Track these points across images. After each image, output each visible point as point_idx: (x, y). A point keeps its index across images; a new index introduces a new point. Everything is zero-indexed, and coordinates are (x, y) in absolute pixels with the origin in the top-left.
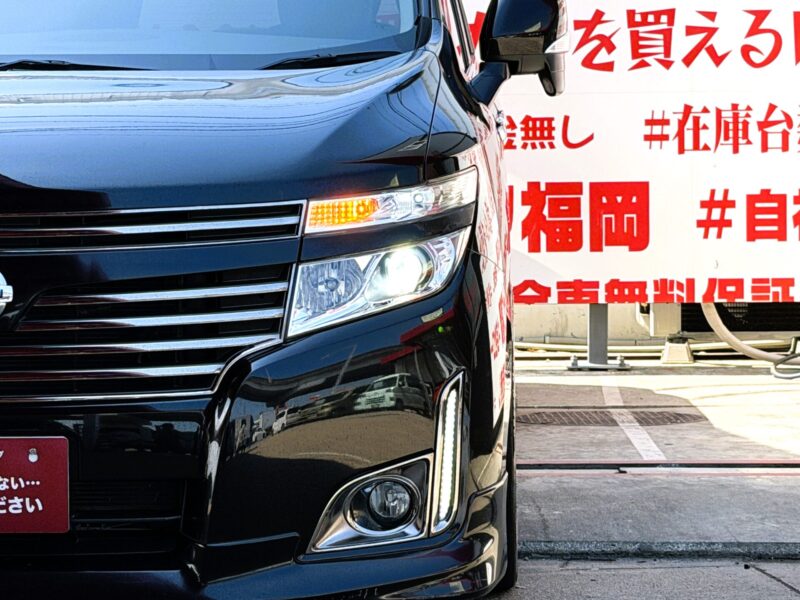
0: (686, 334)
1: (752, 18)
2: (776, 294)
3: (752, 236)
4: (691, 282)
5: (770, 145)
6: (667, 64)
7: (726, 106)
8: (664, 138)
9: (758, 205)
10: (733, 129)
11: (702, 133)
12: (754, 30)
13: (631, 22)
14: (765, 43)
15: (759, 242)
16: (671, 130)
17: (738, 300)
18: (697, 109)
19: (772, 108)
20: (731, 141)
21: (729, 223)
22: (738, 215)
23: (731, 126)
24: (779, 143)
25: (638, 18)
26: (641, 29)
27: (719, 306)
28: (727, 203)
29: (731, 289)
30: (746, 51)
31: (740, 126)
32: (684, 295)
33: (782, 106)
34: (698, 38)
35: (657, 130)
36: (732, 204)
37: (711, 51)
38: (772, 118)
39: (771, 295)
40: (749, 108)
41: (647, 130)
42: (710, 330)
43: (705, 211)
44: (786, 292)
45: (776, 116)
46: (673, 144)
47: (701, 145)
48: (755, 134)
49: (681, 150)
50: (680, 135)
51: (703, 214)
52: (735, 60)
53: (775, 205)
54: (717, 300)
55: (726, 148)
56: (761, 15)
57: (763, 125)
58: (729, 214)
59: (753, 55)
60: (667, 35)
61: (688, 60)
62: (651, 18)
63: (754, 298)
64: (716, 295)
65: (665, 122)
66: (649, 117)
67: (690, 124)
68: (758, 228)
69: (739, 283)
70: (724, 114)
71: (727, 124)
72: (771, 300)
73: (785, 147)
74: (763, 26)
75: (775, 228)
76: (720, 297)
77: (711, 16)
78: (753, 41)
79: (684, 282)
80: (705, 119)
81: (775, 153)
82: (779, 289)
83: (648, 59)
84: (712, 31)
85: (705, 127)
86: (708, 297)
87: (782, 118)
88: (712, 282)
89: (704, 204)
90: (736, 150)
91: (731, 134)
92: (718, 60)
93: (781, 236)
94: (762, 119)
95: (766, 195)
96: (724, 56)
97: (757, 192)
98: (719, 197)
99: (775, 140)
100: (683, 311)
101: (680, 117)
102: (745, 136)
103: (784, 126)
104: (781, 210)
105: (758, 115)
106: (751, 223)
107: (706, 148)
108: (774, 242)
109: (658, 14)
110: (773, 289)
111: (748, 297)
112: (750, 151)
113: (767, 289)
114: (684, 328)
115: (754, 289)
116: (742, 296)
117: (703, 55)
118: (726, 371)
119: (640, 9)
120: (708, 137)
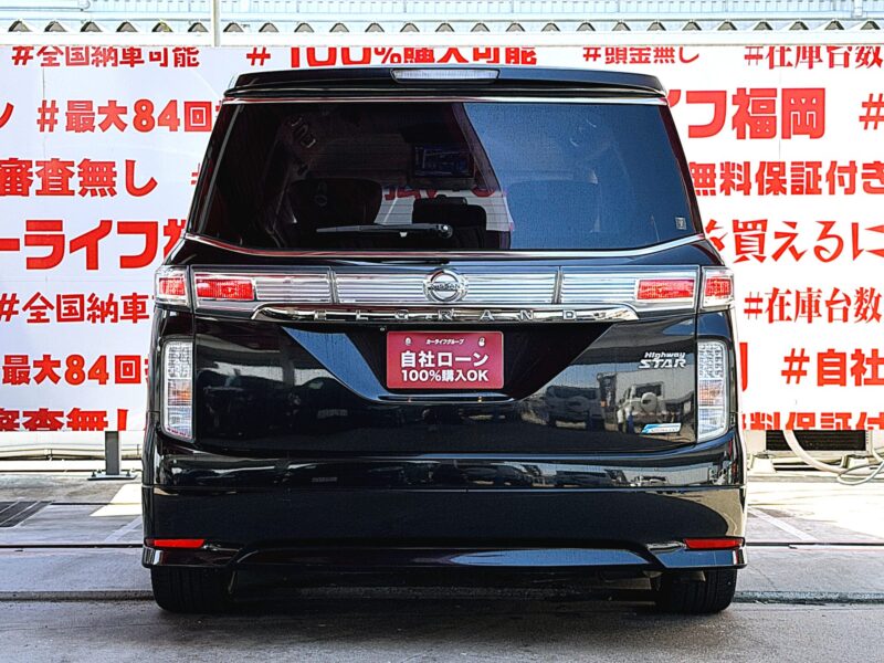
0: (769, 452)
1: (822, 227)
2: (838, 424)
3: (821, 382)
4: (777, 415)
5: (834, 317)
6: (761, 259)
7: (803, 289)
8: (759, 311)
9: (826, 360)
10: (808, 306)
11: (786, 308)
12: (824, 236)
13: (736, 229)
14: (831, 244)
15: (826, 386)
16: (764, 306)
17: (811, 429)
18: (782, 291)
19: (836, 291)
20: (806, 314)
21: (805, 373)
22: (811, 367)
23: (807, 304)
24: (841, 317)
25: (741, 226)
26: (743, 234)
27: (796, 433)
28: (804, 359)
29: (806, 420)
30: (818, 250)
31: (813, 304)
32: (772, 424)
33: (843, 290)
34: (784, 240)
35: (754, 306)
36: (807, 359)
37: (793, 250)
38: (835, 299)
39: (834, 425)
40: (819, 291)
41: (747, 306)
42: (789, 449)
43: (788, 364)
44: (845, 422)
45: (839, 296)
46: (765, 315)
47: (785, 317)
48: (823, 309)
49: (771, 320)
50: (770, 309)
51: (786, 366)
52: (810, 256)
53: (837, 360)
54: (796, 428)
55: (803, 319)
56: (828, 225)
57: (829, 303)
58: (805, 366)
59: (823, 253)
60: (762, 238)
61: (776, 256)
62: (750, 226)
63: (823, 426)
64: (795, 424)
65: (759, 300)
66: (748, 297)
67: (777, 302)
68: (826, 377)
69: (812, 416)
70: (801, 295)
71: (804, 302)
72: (835, 429)
73: (845, 319)
74: (830, 233)
75: (837, 377)
76: (798, 426)
77: (793, 225)
78: (823, 243)
79: (772, 415)
80: (788, 298)
81: (838, 323)
82: (840, 421)
83: (748, 255)
84: (793, 236)
85: (788, 304)
86: (789, 426)
87: (843, 298)
88: (792, 415)
89: (786, 359)
90: (810, 321)
91: (807, 309)
92: (798, 256)
93: (842, 382)
94: (829, 299)
95: (831, 353)
96: (803, 253)
97: (825, 351)
98: (798, 354)
99: (838, 314)
100: (767, 435)
102: (817, 311)
103: (844, 304)
104: (843, 364)
105: (827, 296)
106: (821, 372)
107: (789, 319)
108: (838, 386)
109: (755, 223)
110: (836, 421)
111: (818, 427)
112: (820, 322)
113: (832, 421)
114: (767, 448)
115: (822, 421)
116: (814, 426)
117: (787, 253)
118: (801, 479)
119: (742, 219)
120: (790, 311)
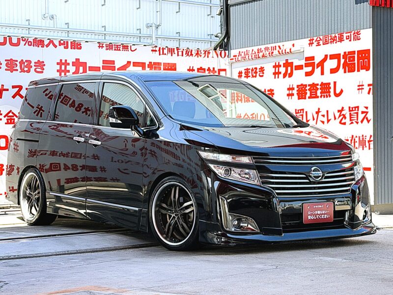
101: (351, 138)
